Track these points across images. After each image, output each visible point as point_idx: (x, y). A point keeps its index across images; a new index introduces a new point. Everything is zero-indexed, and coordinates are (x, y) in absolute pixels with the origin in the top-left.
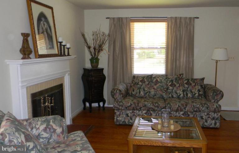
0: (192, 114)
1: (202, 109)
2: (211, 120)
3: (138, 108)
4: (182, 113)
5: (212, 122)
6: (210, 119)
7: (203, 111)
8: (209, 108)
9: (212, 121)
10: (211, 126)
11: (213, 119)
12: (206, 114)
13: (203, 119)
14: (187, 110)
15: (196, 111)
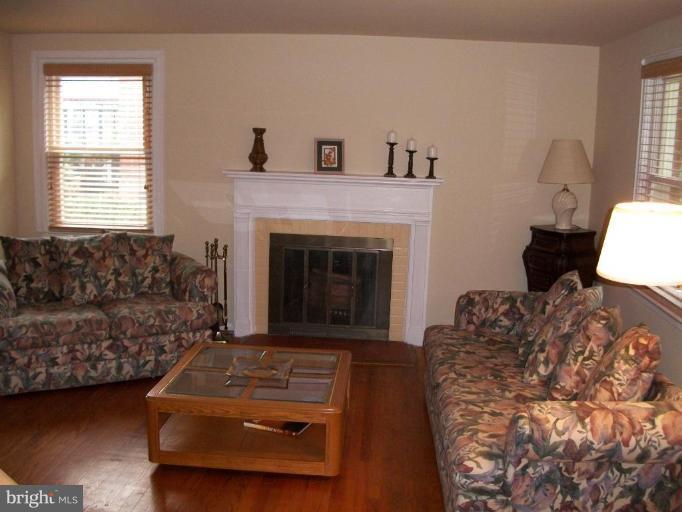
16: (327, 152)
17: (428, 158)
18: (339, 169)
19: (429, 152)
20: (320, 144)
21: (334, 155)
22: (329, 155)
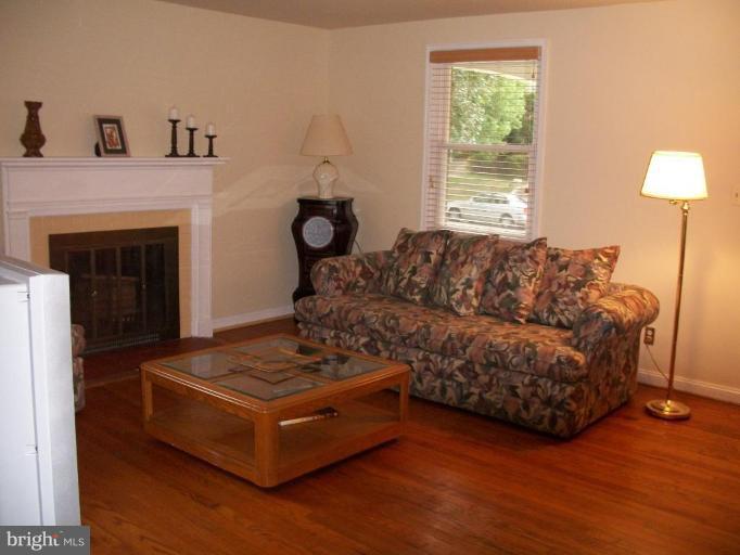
0: (486, 374)
1: (510, 361)
2: (542, 407)
3: (346, 324)
4: (458, 363)
5: (543, 413)
6: (537, 400)
7: (515, 367)
8: (532, 362)
9: (544, 409)
10: (540, 427)
11: (548, 402)
12: (526, 381)
13: (518, 396)
14: (471, 357)
15: (495, 365)
16: (109, 130)
17: (207, 136)
18: (123, 151)
19: (207, 130)
20: (101, 121)
21: (116, 135)
22: (111, 136)
